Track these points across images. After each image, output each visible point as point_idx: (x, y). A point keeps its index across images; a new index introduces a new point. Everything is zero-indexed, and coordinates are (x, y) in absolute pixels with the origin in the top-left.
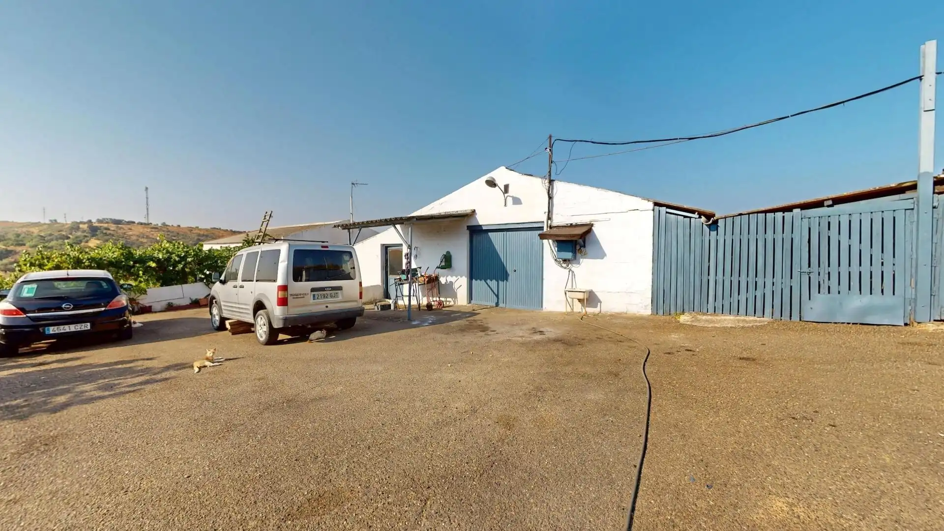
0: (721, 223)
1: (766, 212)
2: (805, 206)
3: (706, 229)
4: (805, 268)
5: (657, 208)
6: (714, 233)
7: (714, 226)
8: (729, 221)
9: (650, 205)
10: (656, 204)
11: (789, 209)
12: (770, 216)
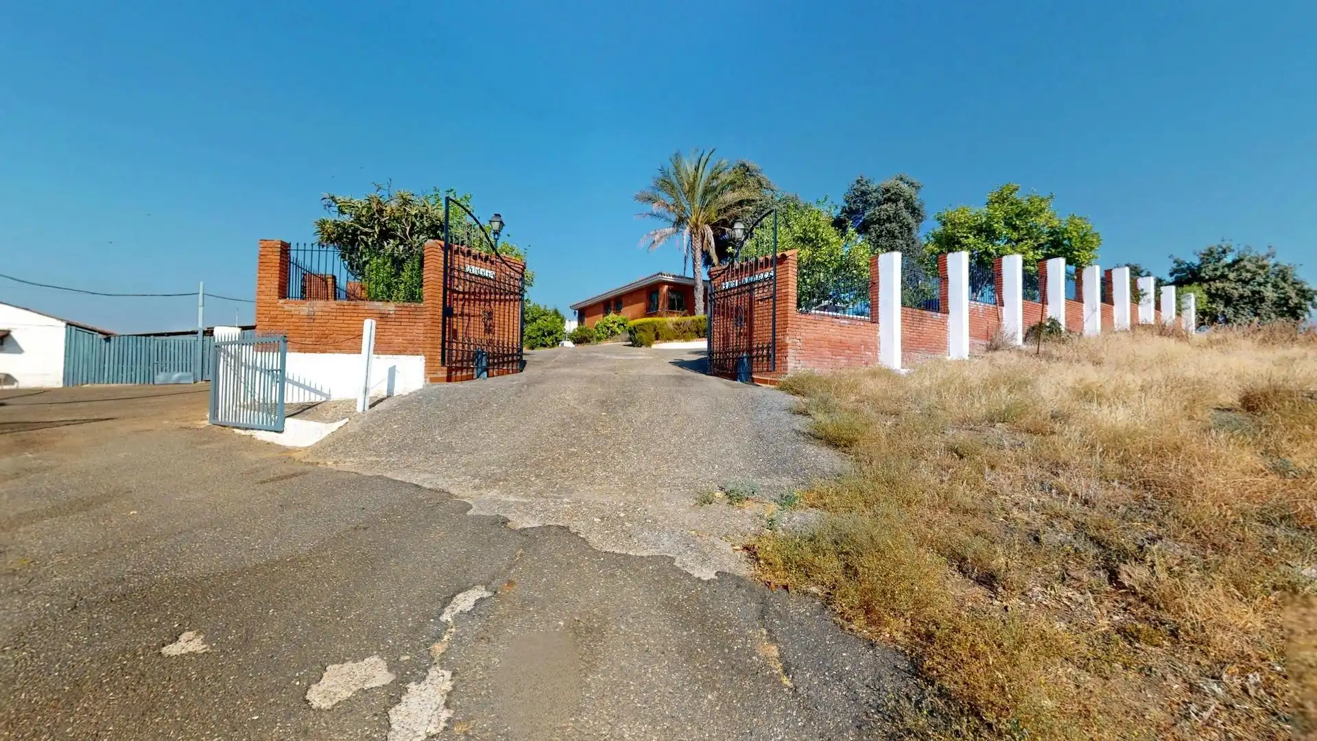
0: (112, 338)
1: (137, 335)
2: (156, 335)
3: (103, 341)
4: (156, 361)
5: (69, 327)
6: (108, 344)
7: (108, 340)
8: (122, 338)
9: (64, 324)
10: (69, 324)
11: (149, 335)
12: (139, 338)
